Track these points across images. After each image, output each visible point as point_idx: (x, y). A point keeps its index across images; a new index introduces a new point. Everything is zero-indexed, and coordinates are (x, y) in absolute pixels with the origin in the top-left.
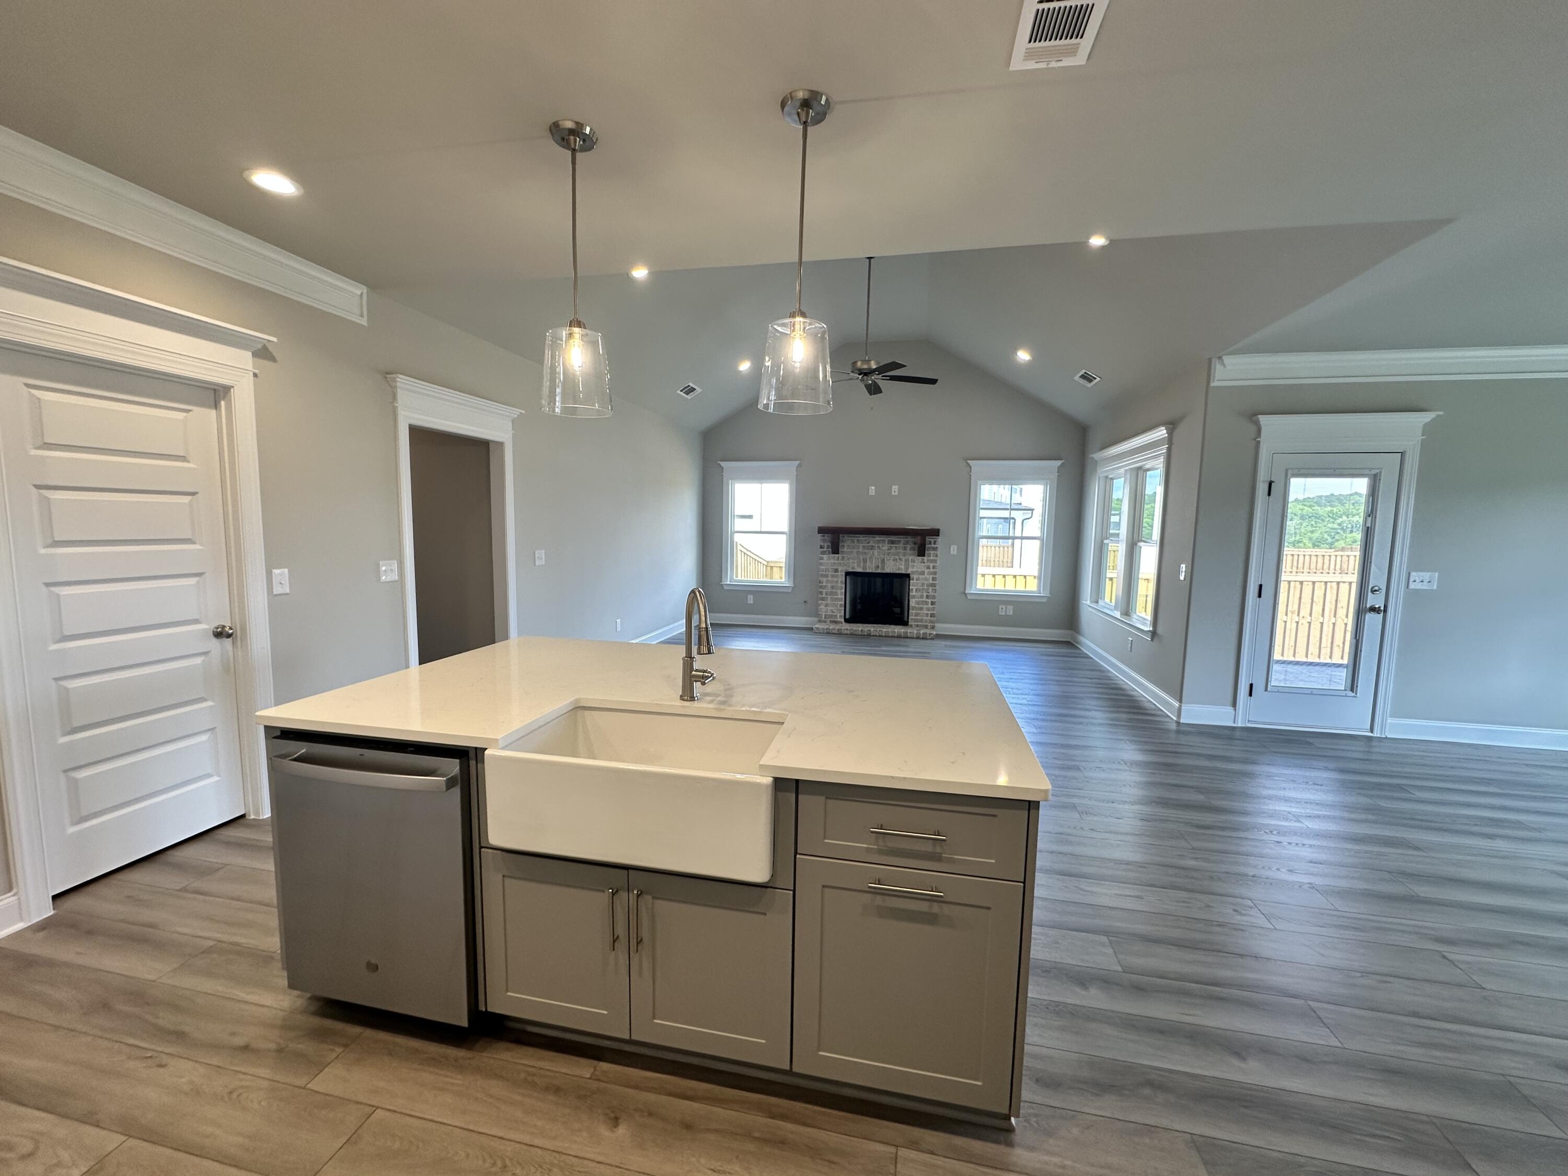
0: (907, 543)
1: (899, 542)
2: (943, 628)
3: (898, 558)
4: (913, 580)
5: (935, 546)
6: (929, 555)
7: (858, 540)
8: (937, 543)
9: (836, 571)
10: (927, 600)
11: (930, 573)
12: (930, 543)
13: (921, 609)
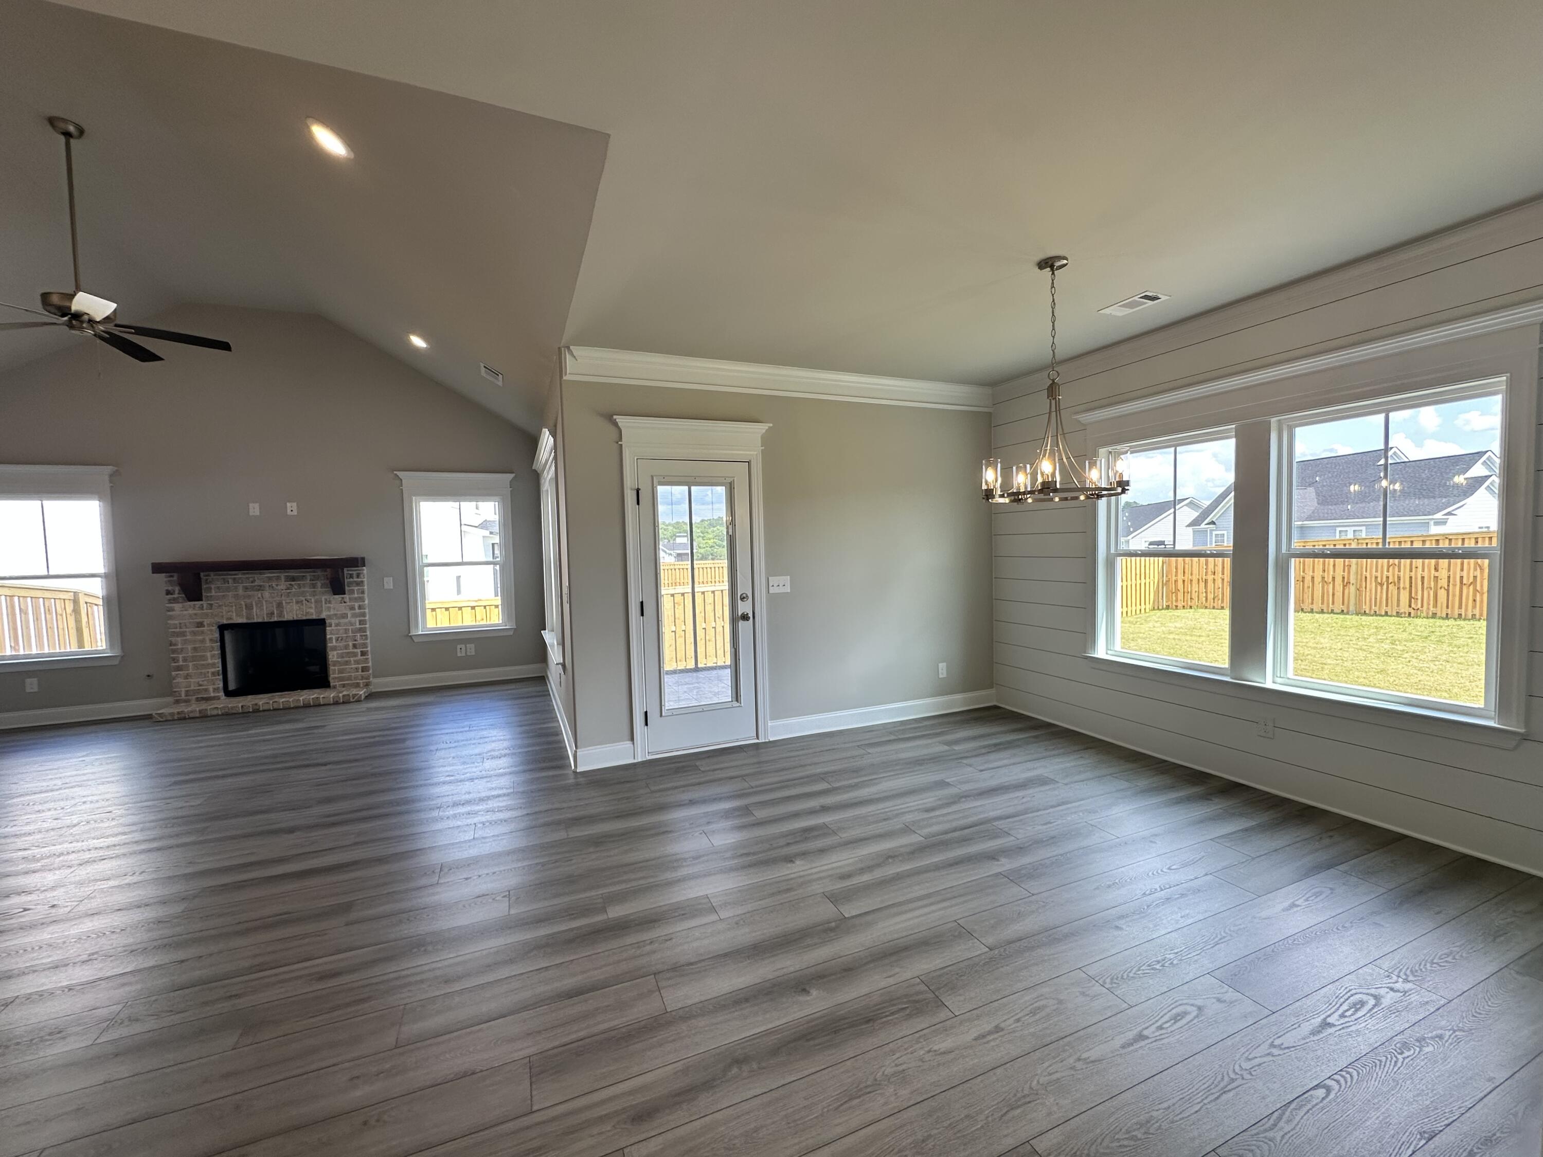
0: (318, 578)
1: (303, 578)
2: (380, 683)
3: (303, 599)
4: (331, 626)
5: (359, 580)
6: (352, 592)
7: (234, 579)
8: (362, 576)
9: (200, 625)
10: (355, 650)
11: (354, 616)
12: (351, 576)
13: (347, 663)
